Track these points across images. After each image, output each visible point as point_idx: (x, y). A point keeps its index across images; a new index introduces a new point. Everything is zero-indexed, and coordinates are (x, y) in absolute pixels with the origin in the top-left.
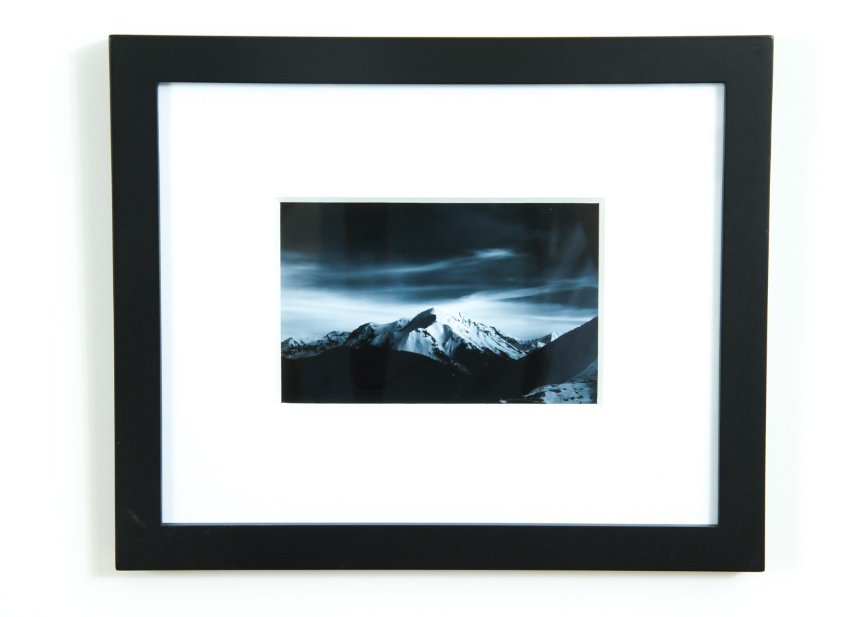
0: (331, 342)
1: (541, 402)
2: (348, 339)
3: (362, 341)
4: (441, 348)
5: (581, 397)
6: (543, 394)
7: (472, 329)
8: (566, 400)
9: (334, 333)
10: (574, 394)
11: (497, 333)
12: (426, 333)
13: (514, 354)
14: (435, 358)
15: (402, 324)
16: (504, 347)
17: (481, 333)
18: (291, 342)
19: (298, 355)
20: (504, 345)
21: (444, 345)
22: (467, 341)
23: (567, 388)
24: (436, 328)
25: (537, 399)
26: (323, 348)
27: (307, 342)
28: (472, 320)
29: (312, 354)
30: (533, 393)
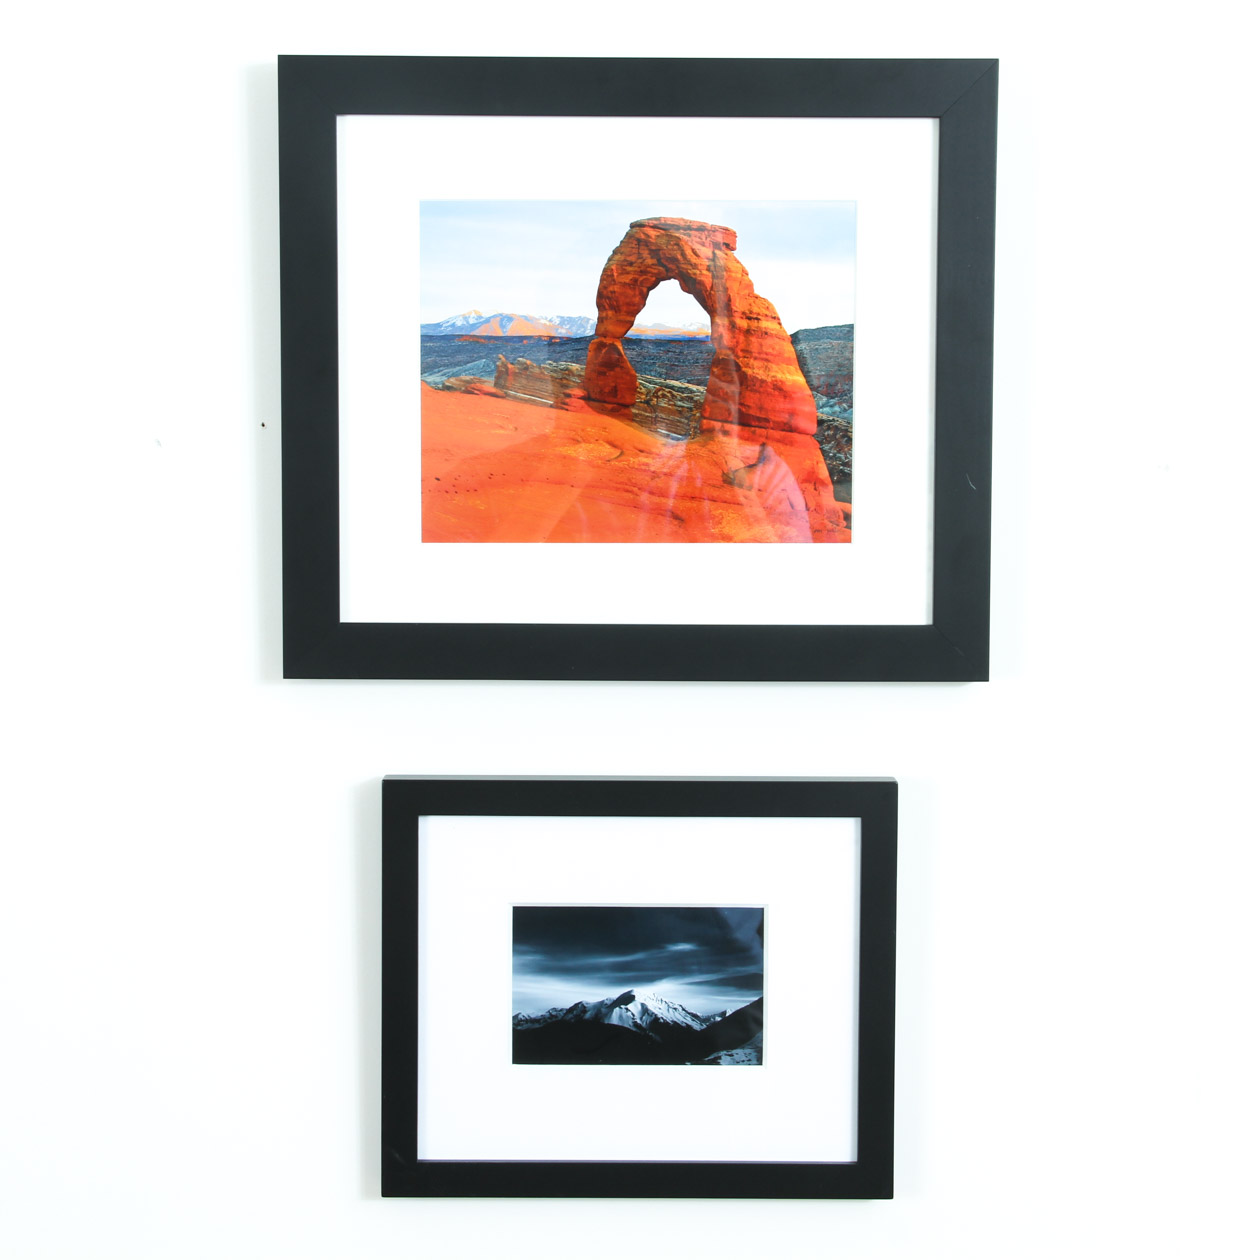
0: (551, 1016)
1: (718, 1064)
2: (565, 1014)
3: (576, 1016)
4: (639, 1021)
5: (749, 1060)
6: (720, 1058)
7: (664, 1006)
8: (738, 1063)
9: (554, 1009)
10: (744, 1058)
11: (683, 1009)
12: (627, 1009)
13: (696, 1026)
14: (634, 1029)
15: (608, 1002)
16: (689, 1021)
17: (671, 1010)
18: (520, 1016)
19: (525, 1026)
20: (689, 1019)
21: (641, 1019)
22: (660, 1016)
23: (739, 1053)
24: (636, 1005)
25: (715, 1062)
26: (546, 1021)
27: (532, 1016)
28: (664, 1000)
29: (537, 1026)
30: (712, 1057)
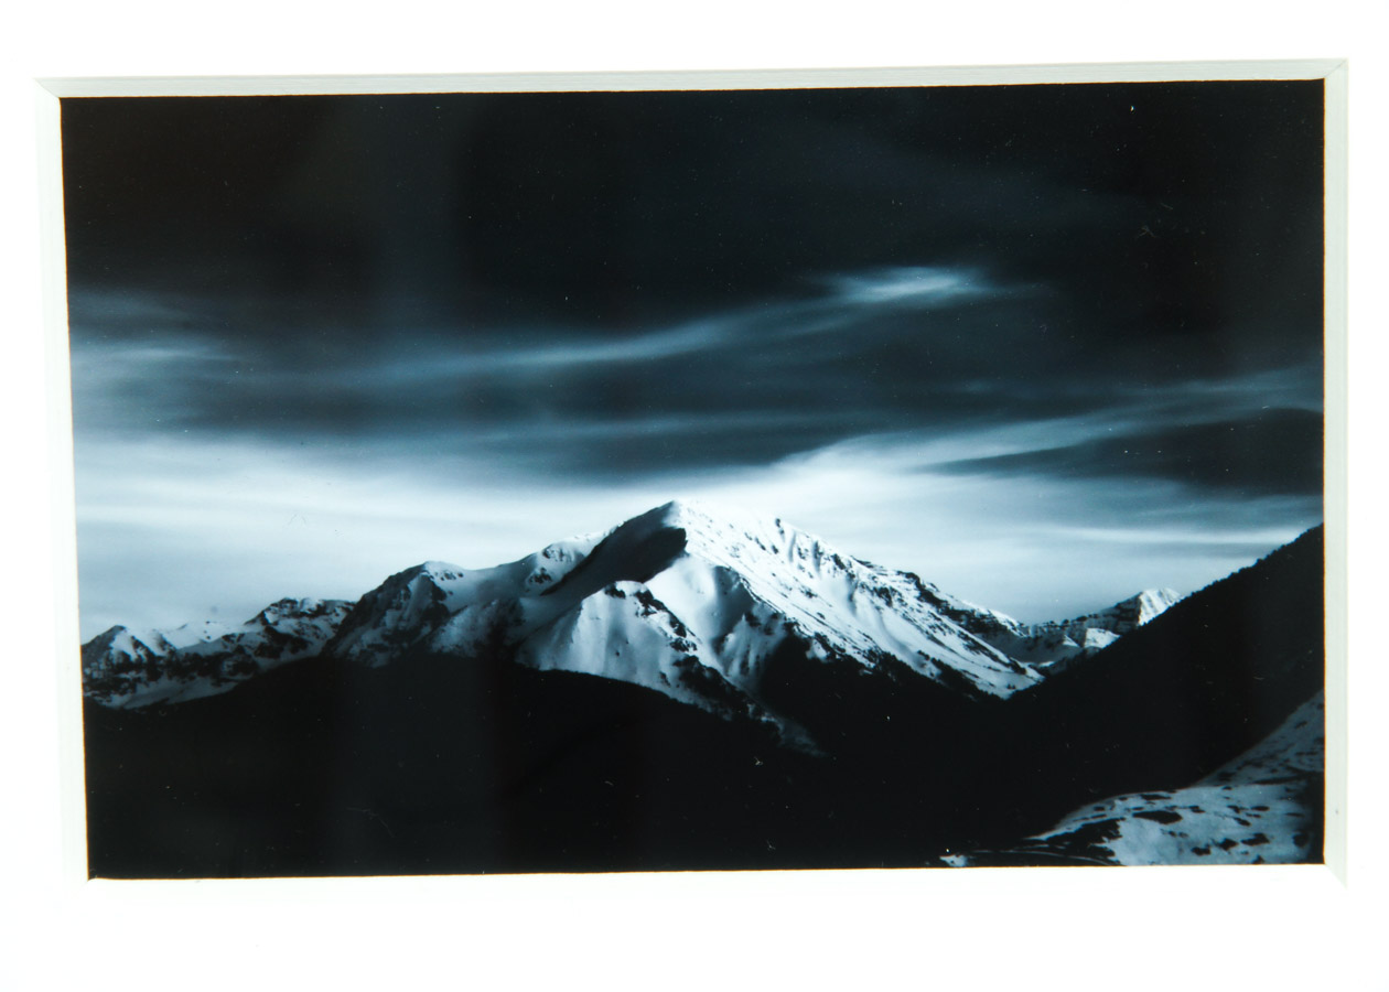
0: (275, 640)
1: (1104, 858)
2: (343, 630)
3: (396, 636)
4: (706, 657)
5: (1259, 839)
6: (1111, 829)
7: (828, 582)
8: (1201, 852)
9: (288, 606)
10: (1232, 829)
11: (926, 596)
12: (646, 599)
13: (991, 675)
14: (684, 697)
15: (554, 567)
16: (954, 650)
17: (862, 598)
18: (121, 644)
19: (147, 692)
20: (953, 641)
21: (718, 644)
22: (809, 628)
23: (1205, 807)
24: (688, 579)
25: (1088, 849)
26: (245, 666)
27: (181, 642)
28: (828, 549)
29: (204, 688)
30: (1071, 826)
